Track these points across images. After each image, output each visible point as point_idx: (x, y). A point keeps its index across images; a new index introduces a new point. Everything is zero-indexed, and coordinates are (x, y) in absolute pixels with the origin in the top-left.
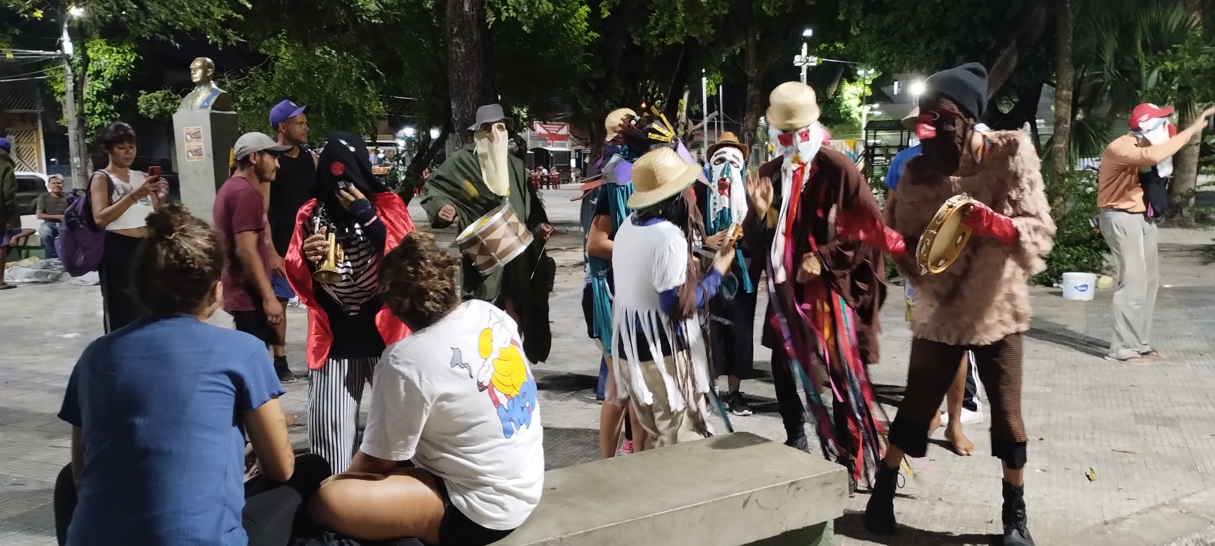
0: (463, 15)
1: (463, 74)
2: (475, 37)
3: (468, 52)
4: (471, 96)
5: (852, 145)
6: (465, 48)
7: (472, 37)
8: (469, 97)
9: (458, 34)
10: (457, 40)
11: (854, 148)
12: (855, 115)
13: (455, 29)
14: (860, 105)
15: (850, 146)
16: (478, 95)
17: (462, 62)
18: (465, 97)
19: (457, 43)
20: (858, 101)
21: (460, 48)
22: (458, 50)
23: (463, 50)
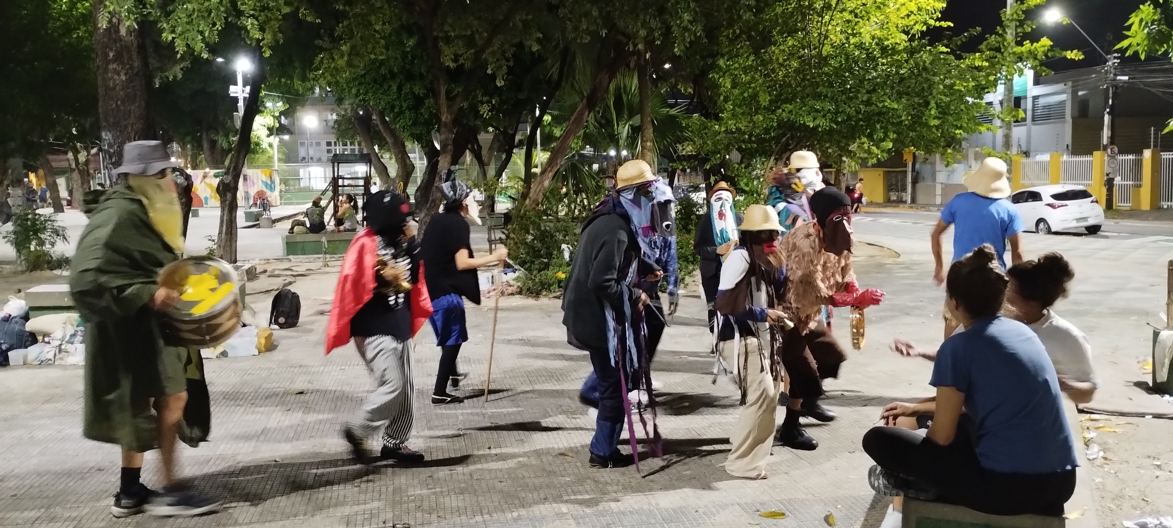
0: (121, 40)
1: (123, 102)
2: (136, 64)
3: (130, 80)
4: (132, 126)
5: (268, 174)
6: (126, 74)
7: (132, 64)
8: (130, 128)
9: (115, 60)
10: (115, 66)
11: (271, 178)
12: (265, 145)
13: (111, 55)
14: (268, 136)
15: (266, 176)
16: (141, 126)
17: (122, 90)
18: (126, 127)
19: (115, 69)
20: (267, 132)
21: (119, 75)
22: (116, 77)
23: (123, 78)
